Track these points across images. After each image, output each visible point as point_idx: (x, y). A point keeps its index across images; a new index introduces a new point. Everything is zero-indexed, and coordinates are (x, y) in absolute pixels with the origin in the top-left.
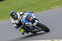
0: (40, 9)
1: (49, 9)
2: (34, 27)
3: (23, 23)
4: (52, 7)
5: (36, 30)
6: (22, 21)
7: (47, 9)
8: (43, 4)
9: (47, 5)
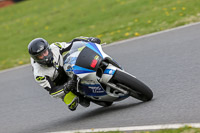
0: (147, 25)
1: (176, 23)
2: (104, 86)
3: (71, 76)
4: (184, 15)
5: (112, 95)
6: (66, 68)
7: (170, 22)
8: (156, 9)
9: (170, 11)
